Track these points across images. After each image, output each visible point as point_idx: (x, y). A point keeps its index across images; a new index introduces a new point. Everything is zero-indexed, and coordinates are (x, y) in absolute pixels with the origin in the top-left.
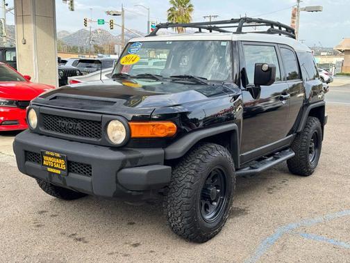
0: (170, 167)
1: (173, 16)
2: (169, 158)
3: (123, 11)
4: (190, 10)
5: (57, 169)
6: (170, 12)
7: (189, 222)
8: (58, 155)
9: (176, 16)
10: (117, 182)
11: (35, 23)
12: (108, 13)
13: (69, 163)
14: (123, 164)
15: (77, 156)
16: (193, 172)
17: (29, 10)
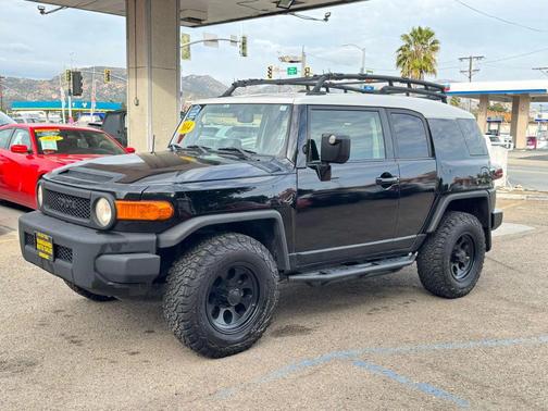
0: (158, 257)
1: (405, 58)
2: (162, 246)
3: (304, 55)
4: (434, 49)
5: (47, 253)
6: (401, 52)
7: (187, 328)
8: (46, 237)
9: (409, 59)
10: (95, 270)
11: (151, 78)
12: (283, 60)
13: (56, 247)
14: (103, 250)
15: (65, 240)
16: (194, 265)
17: (143, 61)
